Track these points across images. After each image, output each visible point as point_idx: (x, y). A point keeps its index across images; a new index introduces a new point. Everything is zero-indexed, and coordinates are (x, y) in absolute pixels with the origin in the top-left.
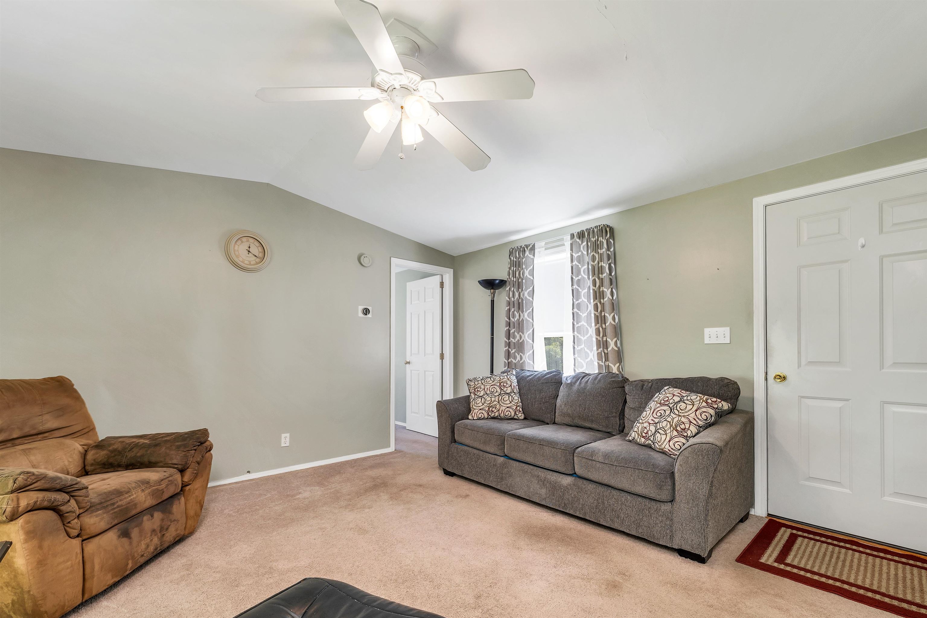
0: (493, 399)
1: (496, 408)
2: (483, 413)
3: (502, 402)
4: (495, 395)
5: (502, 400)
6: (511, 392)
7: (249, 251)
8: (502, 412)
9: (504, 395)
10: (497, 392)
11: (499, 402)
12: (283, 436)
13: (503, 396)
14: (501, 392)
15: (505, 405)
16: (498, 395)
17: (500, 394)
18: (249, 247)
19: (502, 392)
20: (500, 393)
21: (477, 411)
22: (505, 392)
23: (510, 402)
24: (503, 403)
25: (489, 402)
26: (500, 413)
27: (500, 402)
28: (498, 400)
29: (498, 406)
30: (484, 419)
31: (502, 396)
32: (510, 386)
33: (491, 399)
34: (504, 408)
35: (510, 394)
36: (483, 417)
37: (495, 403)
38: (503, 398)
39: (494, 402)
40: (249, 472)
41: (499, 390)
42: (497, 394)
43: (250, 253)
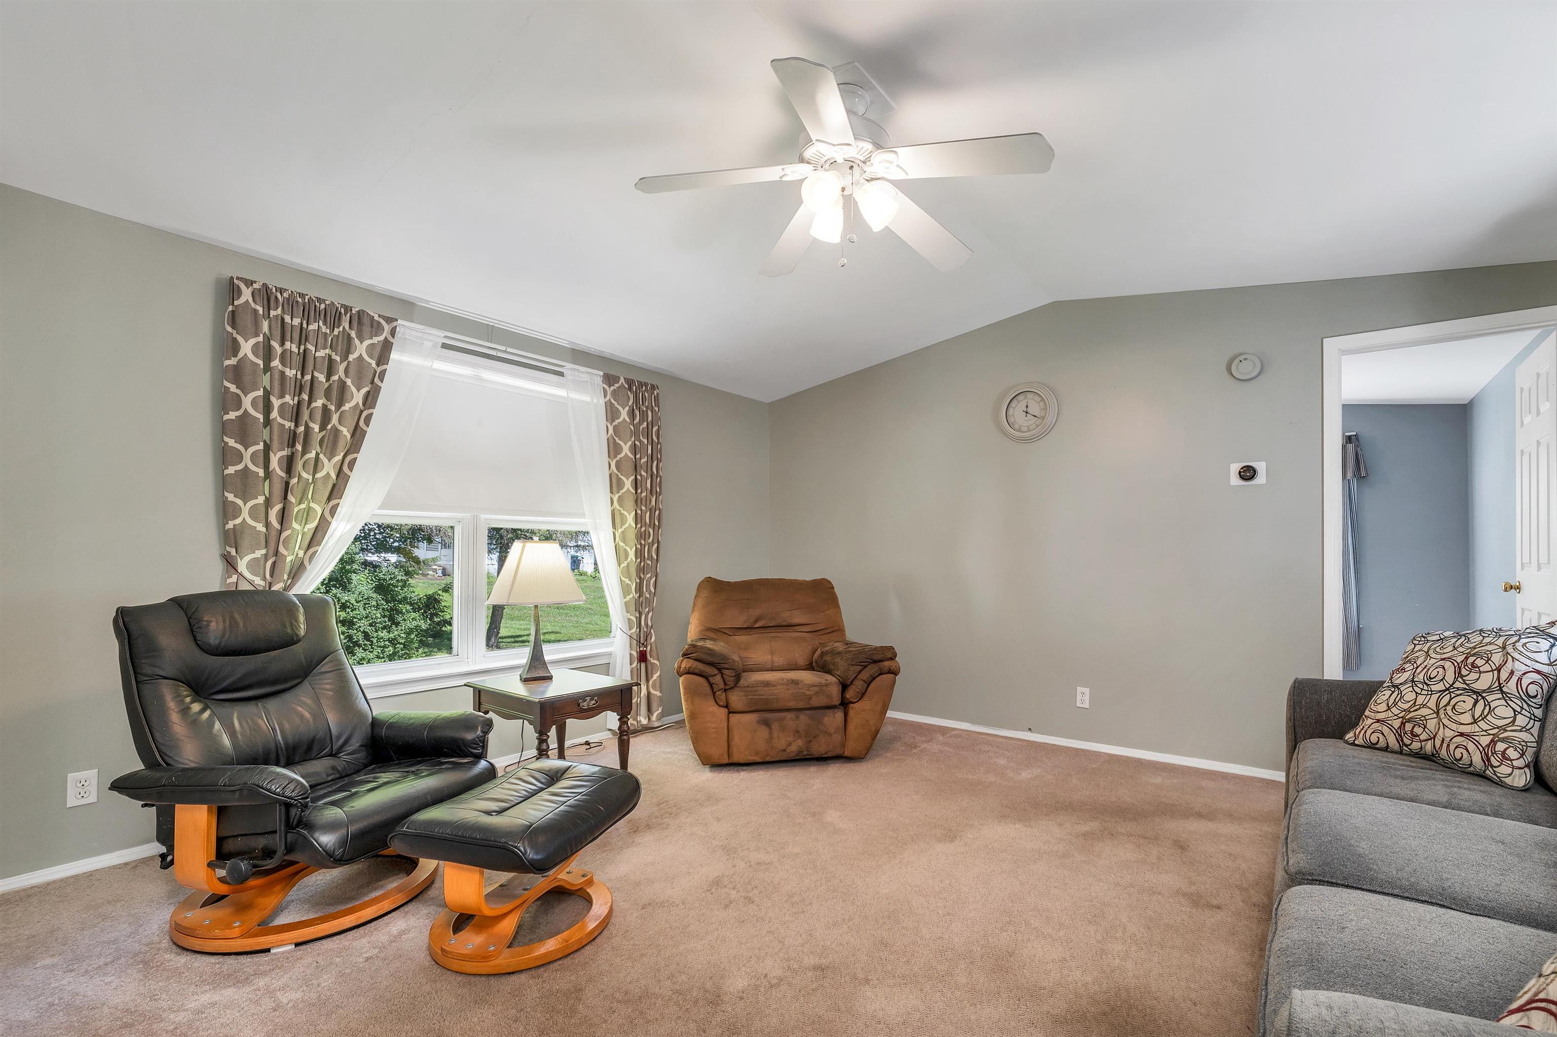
0: (1421, 699)
1: (1425, 727)
2: (1383, 734)
3: (1446, 714)
4: (1434, 688)
5: (1449, 708)
6: (1489, 688)
7: (1027, 412)
8: (1442, 745)
9: (1461, 695)
10: (1442, 680)
11: (1438, 713)
12: (1080, 689)
13: (1458, 695)
14: (1453, 683)
15: (1454, 726)
16: (1440, 691)
17: (1447, 689)
18: (1027, 407)
19: (1457, 685)
20: (1451, 686)
21: (1369, 721)
22: (1467, 685)
23: (1471, 720)
24: (1450, 719)
25: (1406, 706)
26: (1438, 746)
27: (1442, 712)
28: (1437, 705)
29: (1432, 724)
30: (1386, 749)
31: (1453, 695)
32: (1492, 671)
33: (1416, 699)
34: (1449, 734)
35: (1484, 695)
36: (1382, 743)
37: (1424, 712)
38: (1453, 702)
39: (1420, 708)
40: (1030, 729)
41: (1450, 677)
42: (1440, 687)
43: (1028, 415)
